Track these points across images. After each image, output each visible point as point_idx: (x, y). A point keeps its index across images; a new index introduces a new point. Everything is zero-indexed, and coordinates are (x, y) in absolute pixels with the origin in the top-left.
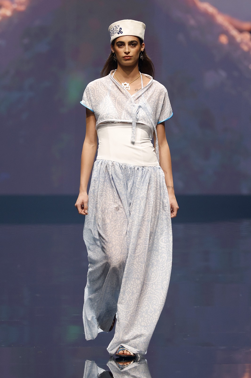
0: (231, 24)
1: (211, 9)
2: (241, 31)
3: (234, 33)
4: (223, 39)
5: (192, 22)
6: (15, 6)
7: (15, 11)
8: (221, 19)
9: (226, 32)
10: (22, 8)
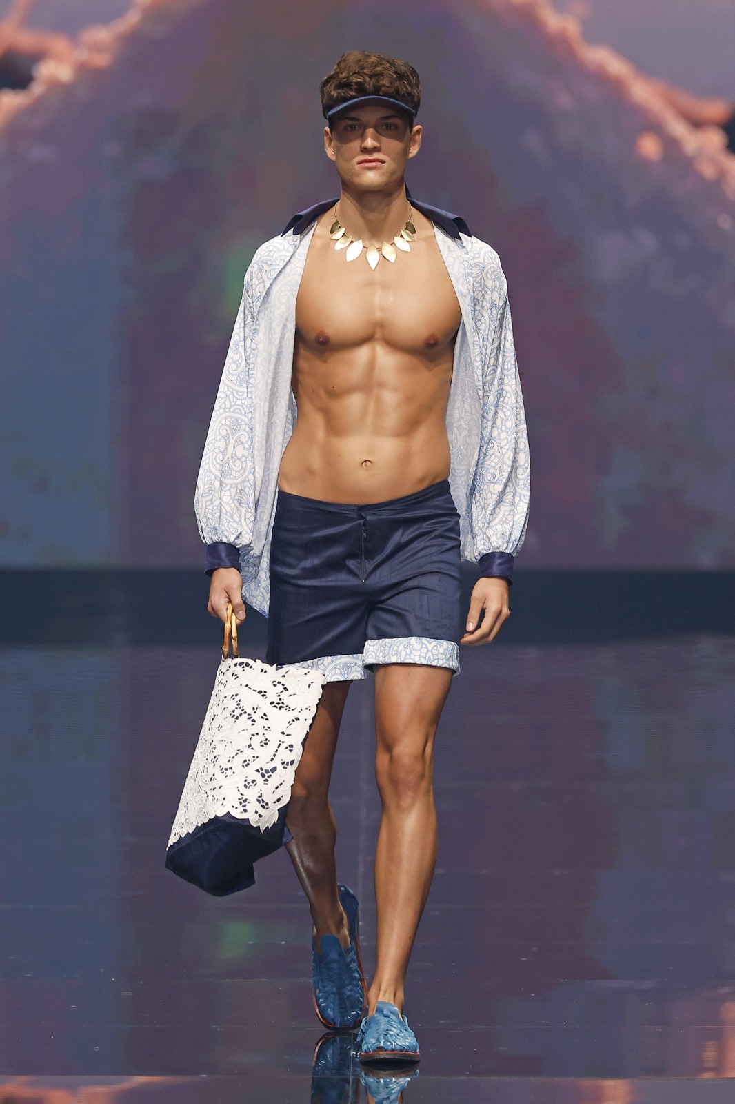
0: (672, 104)
1: (615, 65)
2: (697, 124)
3: (678, 128)
4: (649, 147)
5: (564, 100)
6: (82, 55)
7: (82, 69)
8: (642, 92)
9: (656, 128)
10: (102, 60)
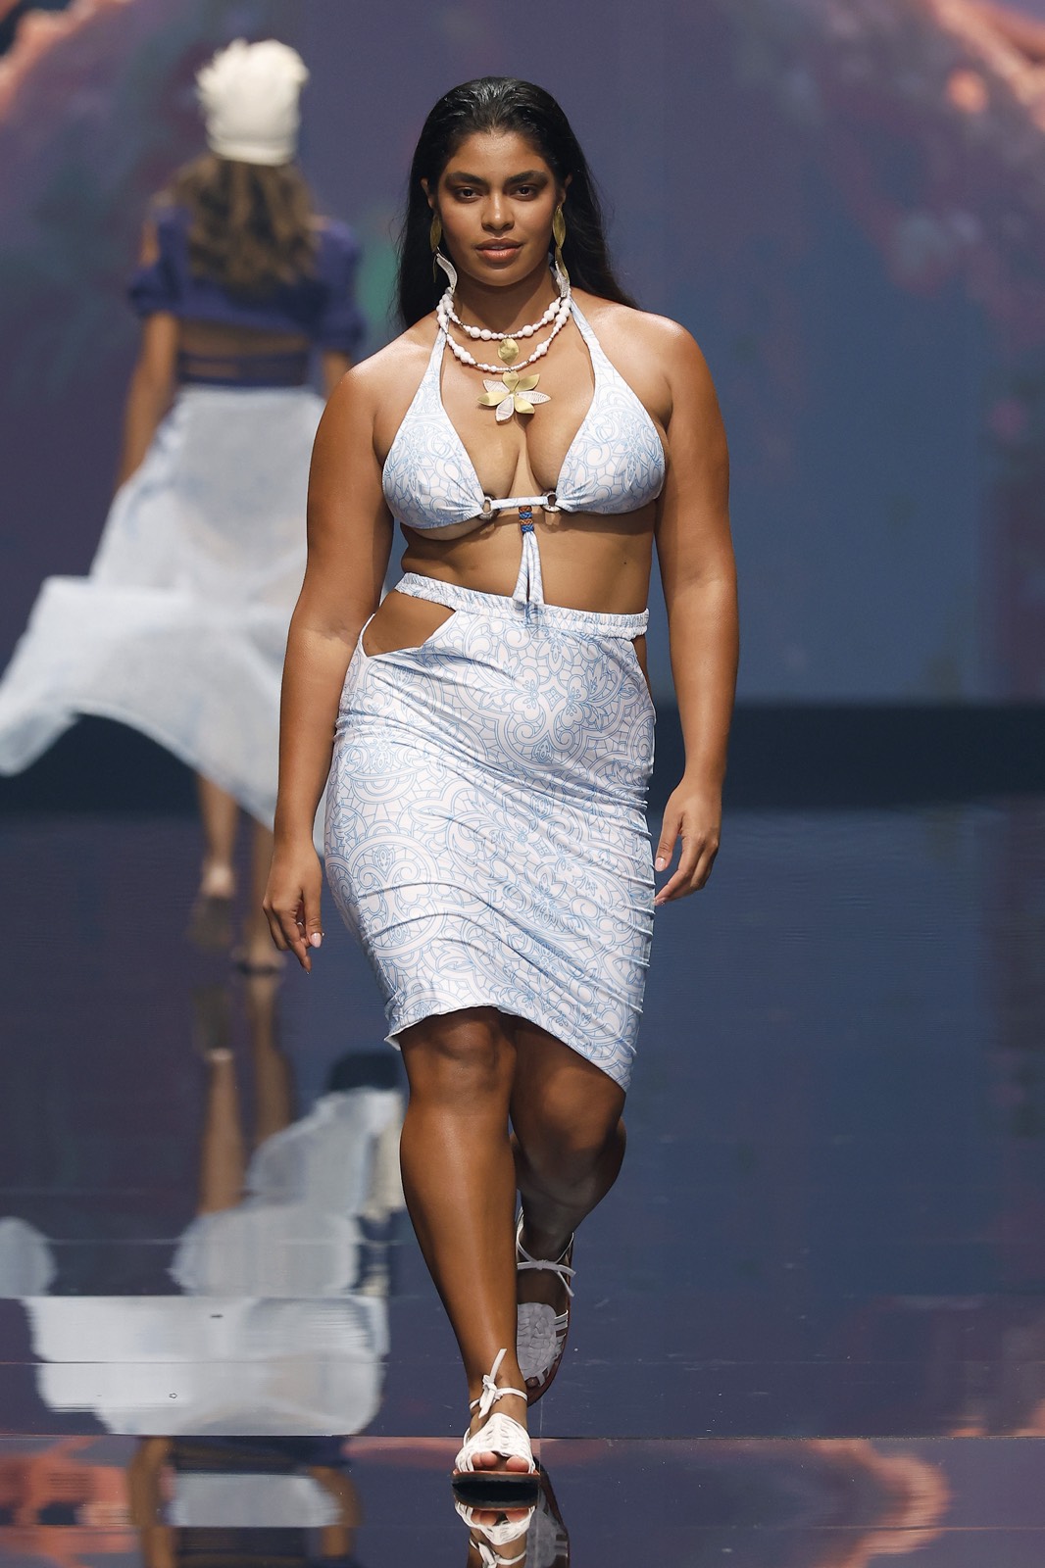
2: (1036, 58)
3: (1010, 66)
4: (967, 93)
5: (843, 24)
